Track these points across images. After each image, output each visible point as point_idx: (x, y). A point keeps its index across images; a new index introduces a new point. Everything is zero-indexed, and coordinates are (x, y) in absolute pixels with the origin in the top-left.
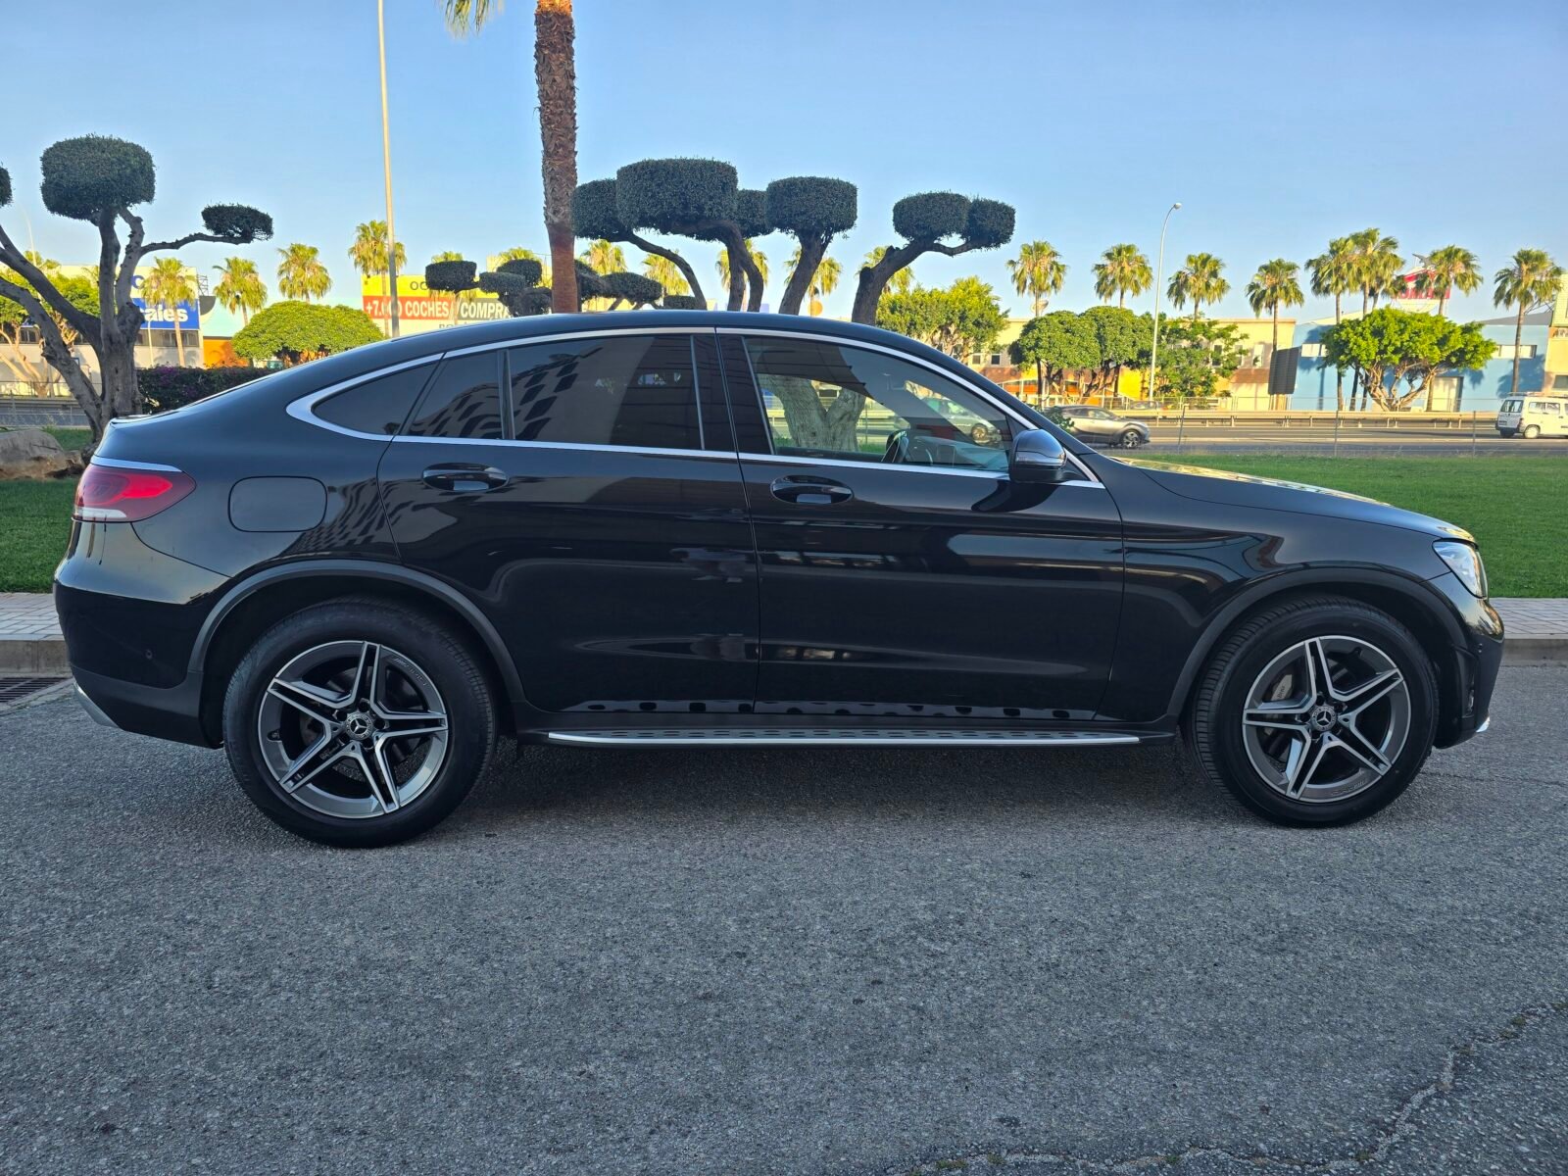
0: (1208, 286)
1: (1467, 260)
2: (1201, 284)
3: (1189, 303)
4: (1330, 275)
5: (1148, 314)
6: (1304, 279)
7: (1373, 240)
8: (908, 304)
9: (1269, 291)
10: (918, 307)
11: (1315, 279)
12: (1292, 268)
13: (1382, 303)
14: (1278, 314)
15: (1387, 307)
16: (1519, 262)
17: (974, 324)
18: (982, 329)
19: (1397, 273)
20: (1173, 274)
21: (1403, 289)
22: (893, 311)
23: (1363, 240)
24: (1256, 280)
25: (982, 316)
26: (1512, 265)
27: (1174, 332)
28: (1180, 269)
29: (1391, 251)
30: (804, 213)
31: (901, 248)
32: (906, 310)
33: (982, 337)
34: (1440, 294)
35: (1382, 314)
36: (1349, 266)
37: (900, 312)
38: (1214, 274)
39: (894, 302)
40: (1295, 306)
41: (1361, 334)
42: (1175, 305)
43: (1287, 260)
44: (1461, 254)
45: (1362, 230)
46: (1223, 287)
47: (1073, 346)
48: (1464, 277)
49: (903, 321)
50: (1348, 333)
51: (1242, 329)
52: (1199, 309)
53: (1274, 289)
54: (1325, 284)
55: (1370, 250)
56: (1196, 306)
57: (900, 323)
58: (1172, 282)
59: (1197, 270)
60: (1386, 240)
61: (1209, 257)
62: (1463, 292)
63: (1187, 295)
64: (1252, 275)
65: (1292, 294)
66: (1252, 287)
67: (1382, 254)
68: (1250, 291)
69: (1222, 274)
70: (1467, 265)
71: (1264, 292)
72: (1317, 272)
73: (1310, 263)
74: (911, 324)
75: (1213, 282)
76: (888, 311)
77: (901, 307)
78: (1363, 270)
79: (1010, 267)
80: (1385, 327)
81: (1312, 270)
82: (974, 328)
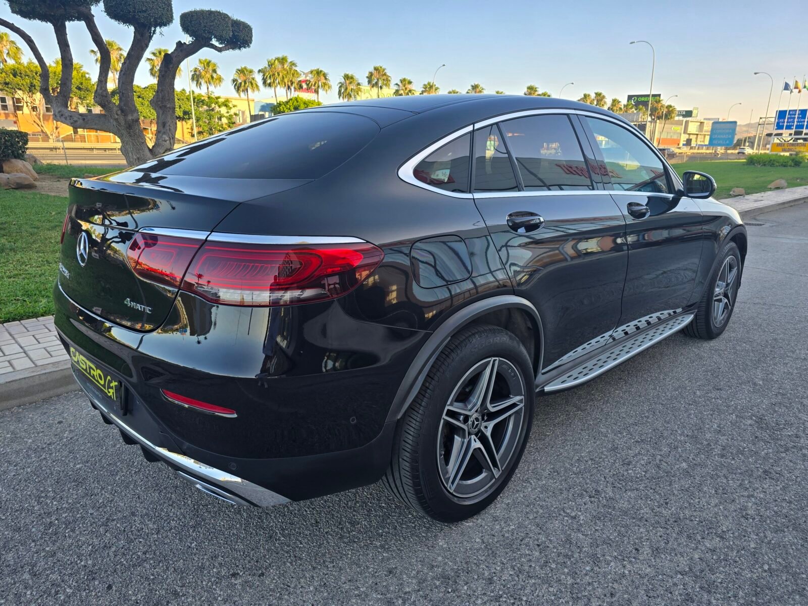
0: (212, 77)
1: (325, 76)
2: (208, 76)
3: (204, 86)
4: (270, 77)
5: (184, 90)
6: (259, 78)
7: (286, 61)
8: (26, 72)
9: (243, 84)
10: (34, 74)
11: (263, 79)
12: (251, 71)
13: (294, 94)
14: (249, 95)
15: (298, 96)
16: (345, 79)
17: (76, 88)
18: (82, 92)
19: (299, 79)
20: (192, 68)
21: (301, 87)
22: (15, 75)
23: (282, 60)
24: (236, 77)
25: (82, 84)
26: (343, 80)
27: (199, 101)
28: (196, 66)
29: (294, 68)
30: (145, 11)
31: (187, 43)
32: (25, 76)
33: (84, 97)
34: (317, 92)
35: (296, 99)
36: (279, 75)
37: (21, 77)
38: (214, 71)
39: (14, 70)
40: (256, 92)
41: (289, 109)
42: (197, 86)
43: (249, 67)
44: (322, 73)
45: (280, 56)
46: (220, 79)
47: (144, 107)
48: (325, 84)
49: (25, 83)
50: (283, 108)
51: (234, 102)
52: (210, 90)
53: (245, 83)
54: (269, 81)
55: (285, 66)
56: (208, 88)
57: (23, 84)
58: (193, 73)
59: (205, 68)
60: (291, 62)
61: (210, 62)
62: (324, 92)
63: (203, 82)
64: (233, 75)
65: (254, 86)
66: (234, 81)
67: (291, 69)
68: (234, 82)
69: (218, 72)
70: (326, 79)
71: (241, 83)
72: (264, 75)
73: (259, 71)
74: (31, 86)
75: (215, 75)
76: (11, 76)
77: (21, 73)
78: (285, 77)
79: (92, 54)
80: (299, 106)
81: (261, 74)
82: (77, 91)
